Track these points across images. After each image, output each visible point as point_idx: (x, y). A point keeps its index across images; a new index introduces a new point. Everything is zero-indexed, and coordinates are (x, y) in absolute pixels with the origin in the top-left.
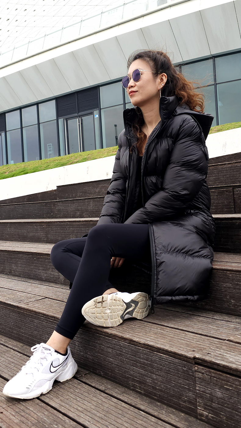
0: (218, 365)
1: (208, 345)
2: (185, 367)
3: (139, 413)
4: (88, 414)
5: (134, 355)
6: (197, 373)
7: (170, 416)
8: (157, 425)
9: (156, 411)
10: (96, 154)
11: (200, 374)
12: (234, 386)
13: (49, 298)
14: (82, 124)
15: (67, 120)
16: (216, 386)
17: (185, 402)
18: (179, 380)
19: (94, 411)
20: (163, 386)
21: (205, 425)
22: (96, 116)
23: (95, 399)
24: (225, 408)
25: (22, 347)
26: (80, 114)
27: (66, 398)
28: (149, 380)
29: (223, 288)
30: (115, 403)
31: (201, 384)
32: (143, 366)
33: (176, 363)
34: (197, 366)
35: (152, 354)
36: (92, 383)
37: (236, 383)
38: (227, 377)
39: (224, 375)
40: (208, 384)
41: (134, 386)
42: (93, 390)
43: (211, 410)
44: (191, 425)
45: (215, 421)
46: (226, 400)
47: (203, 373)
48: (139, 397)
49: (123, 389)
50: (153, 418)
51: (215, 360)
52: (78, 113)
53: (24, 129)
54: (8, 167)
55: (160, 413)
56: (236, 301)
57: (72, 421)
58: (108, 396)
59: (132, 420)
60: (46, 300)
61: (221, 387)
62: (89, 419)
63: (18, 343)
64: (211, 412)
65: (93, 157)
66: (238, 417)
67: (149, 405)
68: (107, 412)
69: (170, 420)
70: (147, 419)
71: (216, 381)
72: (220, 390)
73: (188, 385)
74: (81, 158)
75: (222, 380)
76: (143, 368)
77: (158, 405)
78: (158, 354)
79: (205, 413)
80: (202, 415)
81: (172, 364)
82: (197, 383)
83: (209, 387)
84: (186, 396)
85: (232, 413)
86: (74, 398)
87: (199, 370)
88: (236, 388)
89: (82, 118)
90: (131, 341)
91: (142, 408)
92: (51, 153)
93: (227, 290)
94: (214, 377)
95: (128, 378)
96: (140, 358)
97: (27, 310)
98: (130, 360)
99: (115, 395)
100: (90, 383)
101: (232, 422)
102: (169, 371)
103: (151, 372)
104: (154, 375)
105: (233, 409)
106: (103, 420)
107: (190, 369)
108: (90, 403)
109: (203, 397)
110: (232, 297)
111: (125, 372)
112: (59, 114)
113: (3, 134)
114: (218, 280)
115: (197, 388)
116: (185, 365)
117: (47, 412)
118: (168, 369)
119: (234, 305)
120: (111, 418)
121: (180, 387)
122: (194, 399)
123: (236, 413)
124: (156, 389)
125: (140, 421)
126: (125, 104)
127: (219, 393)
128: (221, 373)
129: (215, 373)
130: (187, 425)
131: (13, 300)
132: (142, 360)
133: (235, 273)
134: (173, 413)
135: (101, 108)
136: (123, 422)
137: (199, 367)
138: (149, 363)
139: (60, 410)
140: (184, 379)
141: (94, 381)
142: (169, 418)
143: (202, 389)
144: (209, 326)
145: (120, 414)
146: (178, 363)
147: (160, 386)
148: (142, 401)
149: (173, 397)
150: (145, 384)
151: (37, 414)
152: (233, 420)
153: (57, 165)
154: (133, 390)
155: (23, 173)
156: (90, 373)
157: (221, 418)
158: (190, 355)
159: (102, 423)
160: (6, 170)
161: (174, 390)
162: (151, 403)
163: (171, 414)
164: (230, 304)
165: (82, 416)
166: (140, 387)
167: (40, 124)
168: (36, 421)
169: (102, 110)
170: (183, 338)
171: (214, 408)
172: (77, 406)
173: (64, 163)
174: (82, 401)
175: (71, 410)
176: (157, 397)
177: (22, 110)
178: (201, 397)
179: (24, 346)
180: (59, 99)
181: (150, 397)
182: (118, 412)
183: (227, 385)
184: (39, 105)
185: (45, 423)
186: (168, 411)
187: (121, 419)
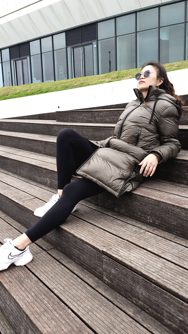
0: (113, 257)
1: (114, 242)
2: (98, 255)
3: (73, 276)
4: (46, 274)
5: (75, 243)
6: (104, 259)
7: (89, 279)
8: (80, 284)
9: (83, 275)
10: (90, 80)
11: (105, 260)
12: (120, 269)
13: (38, 198)
14: (84, 51)
15: (74, 48)
16: (112, 267)
17: (98, 272)
18: (96, 260)
19: (49, 272)
20: (88, 262)
21: (106, 286)
22: (94, 46)
23: (52, 265)
24: (116, 279)
25: (20, 227)
26: (83, 44)
27: (37, 263)
28: (82, 258)
29: (134, 205)
30: (62, 268)
31: (106, 265)
32: (79, 250)
33: (94, 251)
34: (104, 255)
35: (83, 244)
36: (53, 255)
37: (121, 268)
38: (117, 264)
39: (116, 262)
40: (109, 265)
41: (75, 259)
42: (53, 259)
43: (110, 279)
44: (99, 286)
45: (111, 285)
46: (116, 275)
47: (107, 260)
48: (76, 265)
49: (69, 260)
50: (80, 279)
51: (112, 254)
52: (81, 43)
53: (43, 54)
54: (30, 86)
55: (85, 277)
56: (141, 213)
57: (36, 278)
58: (60, 264)
59: (68, 280)
60: (35, 200)
61: (114, 269)
62: (45, 277)
63: (19, 224)
64: (109, 280)
65: (87, 82)
66: (121, 285)
67: (80, 271)
68: (56, 274)
69: (89, 281)
70: (76, 279)
71: (112, 265)
72: (114, 270)
73: (100, 264)
74: (80, 83)
75: (115, 265)
76: (79, 251)
77: (85, 272)
78: (86, 245)
79: (107, 280)
80: (105, 281)
81: (92, 252)
82: (104, 264)
83: (109, 267)
84: (99, 270)
85: (119, 282)
86: (41, 264)
87: (105, 258)
88: (121, 270)
89: (85, 47)
90: (74, 236)
91: (76, 273)
92: (62, 73)
93: (136, 206)
94: (111, 263)
95: (72, 254)
96: (78, 245)
97: (23, 206)
98: (73, 245)
99: (64, 263)
100: (52, 255)
101: (119, 287)
102: (91, 255)
103: (83, 254)
104: (84, 256)
105: (119, 281)
106: (53, 279)
107: (100, 256)
108: (49, 267)
109: (106, 271)
110: (139, 211)
111: (71, 251)
112: (68, 44)
113: (28, 58)
114: (132, 199)
115: (104, 267)
116: (98, 253)
117: (24, 271)
118: (90, 254)
119: (140, 216)
120: (57, 278)
121: (96, 264)
122: (102, 272)
123: (120, 283)
124: (85, 263)
125: (72, 281)
126: (116, 37)
127: (113, 271)
128: (114, 261)
129: (112, 261)
130: (97, 285)
131: (16, 197)
132: (79, 247)
133: (141, 197)
134: (91, 277)
135: (98, 39)
136: (63, 280)
137: (105, 256)
138: (82, 249)
139: (32, 270)
140: (98, 260)
141: (55, 253)
142: (88, 280)
143: (106, 268)
144: (121, 228)
145: (63, 276)
146: (95, 252)
147: (87, 262)
148: (77, 268)
149: (93, 269)
150: (80, 259)
151: (18, 272)
152: (119, 286)
153: (62, 87)
154: (75, 261)
155: (39, 92)
156: (54, 248)
157: (114, 284)
158: (101, 249)
159: (52, 280)
160: (28, 88)
161: (93, 265)
162: (82, 270)
163: (90, 277)
164: (138, 214)
165: (42, 275)
166: (78, 261)
167: (54, 51)
168: (17, 276)
169: (99, 41)
170: (102, 236)
171: (111, 278)
172: (41, 269)
173: (68, 86)
174: (45, 266)
175: (38, 271)
176: (85, 267)
177: (41, 39)
178: (105, 271)
179: (21, 226)
180: (67, 32)
181: (82, 267)
182: (62, 274)
183: (117, 268)
184: (53, 36)
185: (22, 278)
186: (89, 276)
187: (62, 279)
